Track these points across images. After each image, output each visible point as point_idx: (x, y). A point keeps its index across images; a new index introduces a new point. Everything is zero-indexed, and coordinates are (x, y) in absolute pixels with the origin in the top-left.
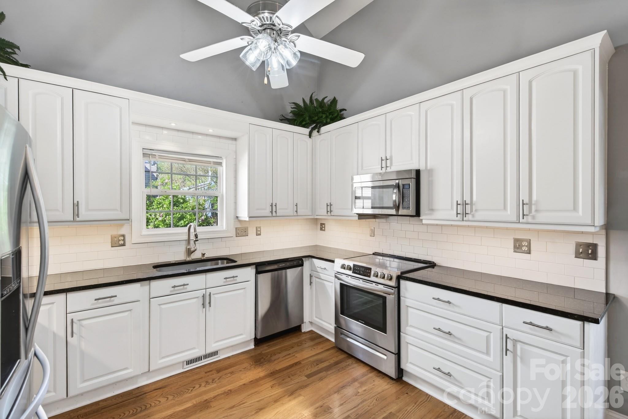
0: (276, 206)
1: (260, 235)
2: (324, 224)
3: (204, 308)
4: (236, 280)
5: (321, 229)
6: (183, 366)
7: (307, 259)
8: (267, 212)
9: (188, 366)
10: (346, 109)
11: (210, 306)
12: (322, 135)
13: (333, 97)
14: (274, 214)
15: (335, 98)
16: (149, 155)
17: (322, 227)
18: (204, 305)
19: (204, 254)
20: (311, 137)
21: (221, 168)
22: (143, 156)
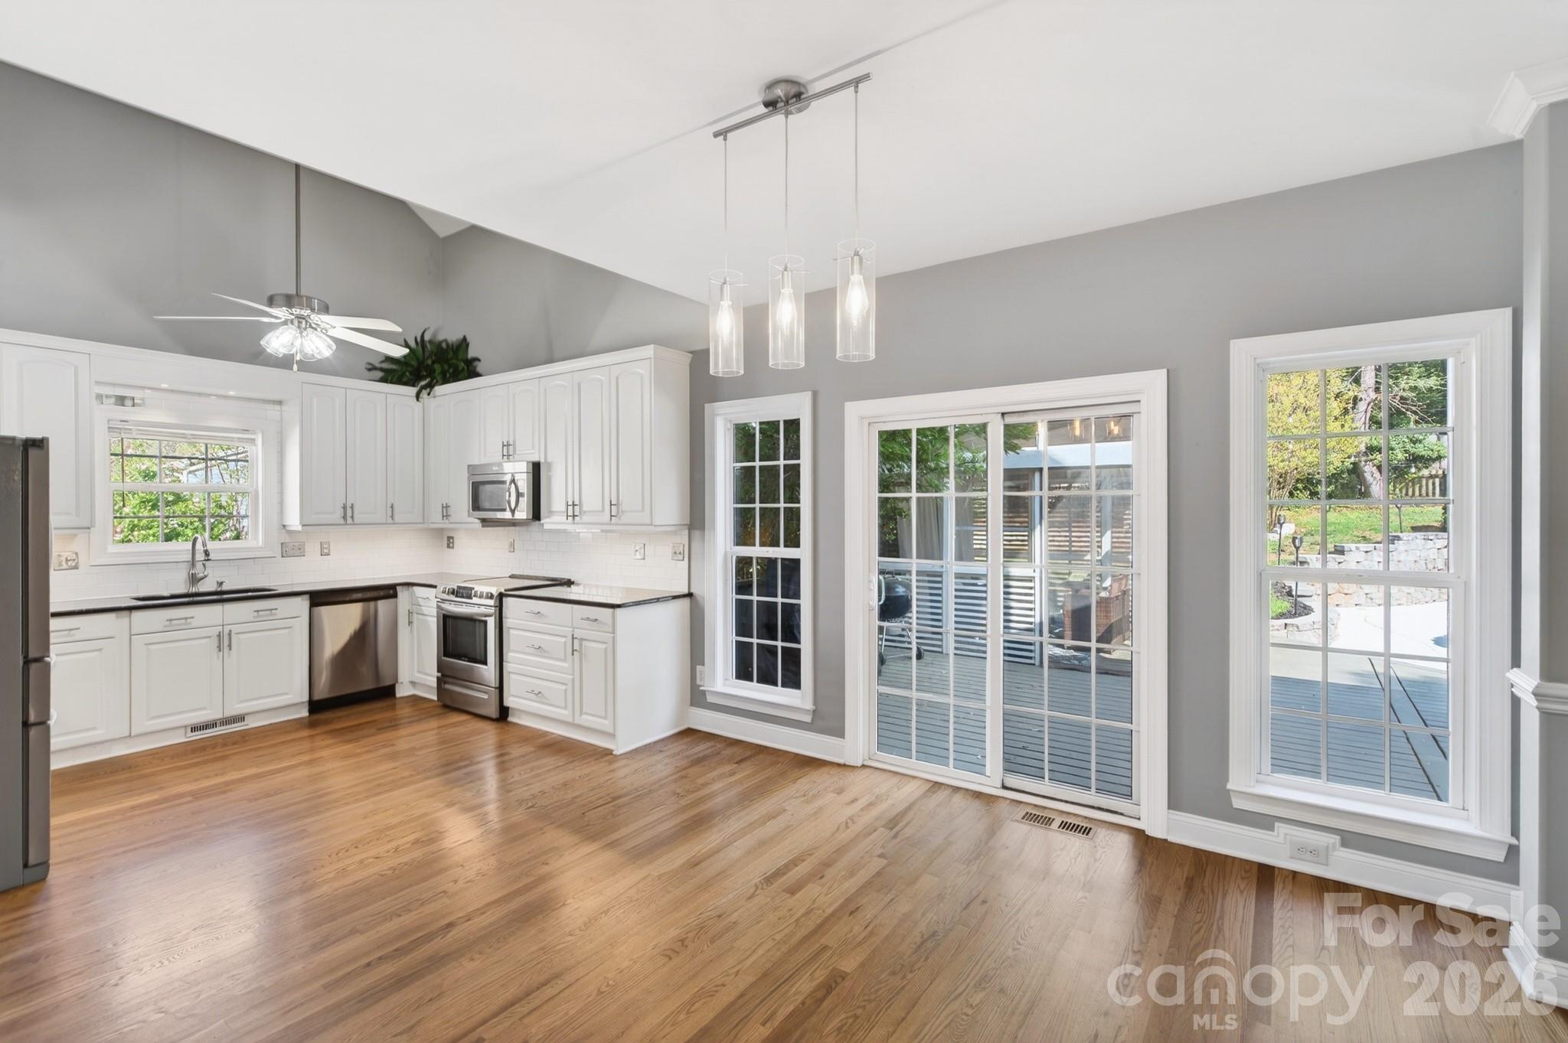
0: (352, 507)
1: (329, 555)
2: (452, 538)
3: (220, 651)
4: (275, 614)
5: (448, 547)
6: (186, 733)
7: (405, 588)
8: (337, 517)
9: (194, 734)
10: (480, 357)
11: (230, 649)
12: (437, 398)
13: (462, 337)
14: (349, 521)
15: (465, 339)
16: (120, 429)
17: (450, 542)
18: (219, 648)
19: (222, 583)
20: (420, 399)
21: (254, 448)
22: (109, 432)
